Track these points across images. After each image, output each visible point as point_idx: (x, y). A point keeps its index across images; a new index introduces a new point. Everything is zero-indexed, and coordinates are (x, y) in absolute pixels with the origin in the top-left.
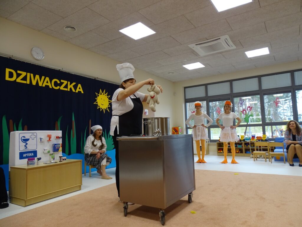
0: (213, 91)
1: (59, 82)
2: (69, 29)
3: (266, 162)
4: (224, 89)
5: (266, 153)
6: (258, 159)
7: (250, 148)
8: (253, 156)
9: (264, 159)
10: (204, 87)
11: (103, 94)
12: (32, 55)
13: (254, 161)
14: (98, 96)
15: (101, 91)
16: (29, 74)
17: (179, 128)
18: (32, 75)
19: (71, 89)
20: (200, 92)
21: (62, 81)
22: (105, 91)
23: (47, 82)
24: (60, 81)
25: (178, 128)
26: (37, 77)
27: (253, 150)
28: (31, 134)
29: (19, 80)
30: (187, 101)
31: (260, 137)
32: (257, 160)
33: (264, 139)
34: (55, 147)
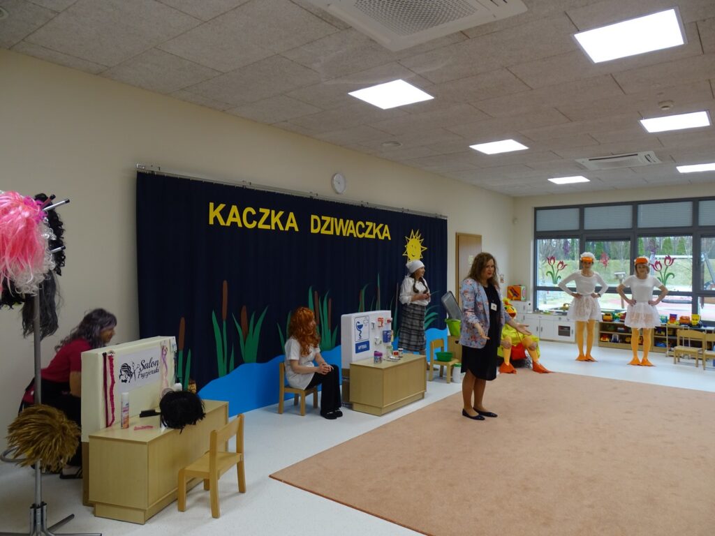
0: (595, 220)
1: (363, 226)
2: (390, 144)
3: (697, 366)
4: (620, 219)
5: (699, 351)
6: (681, 360)
7: (667, 337)
8: (672, 353)
9: (694, 361)
10: (576, 212)
11: (414, 237)
12: (333, 185)
13: (675, 363)
14: (408, 241)
15: (412, 232)
16: (332, 219)
17: (522, 288)
18: (336, 219)
19: (376, 234)
20: (569, 220)
21: (367, 223)
22: (417, 233)
23: (351, 229)
24: (365, 224)
25: (520, 288)
26: (341, 221)
27: (673, 344)
28: (363, 319)
29: (323, 232)
30: (539, 235)
31: (688, 319)
32: (679, 361)
33: (695, 323)
34: (387, 336)
